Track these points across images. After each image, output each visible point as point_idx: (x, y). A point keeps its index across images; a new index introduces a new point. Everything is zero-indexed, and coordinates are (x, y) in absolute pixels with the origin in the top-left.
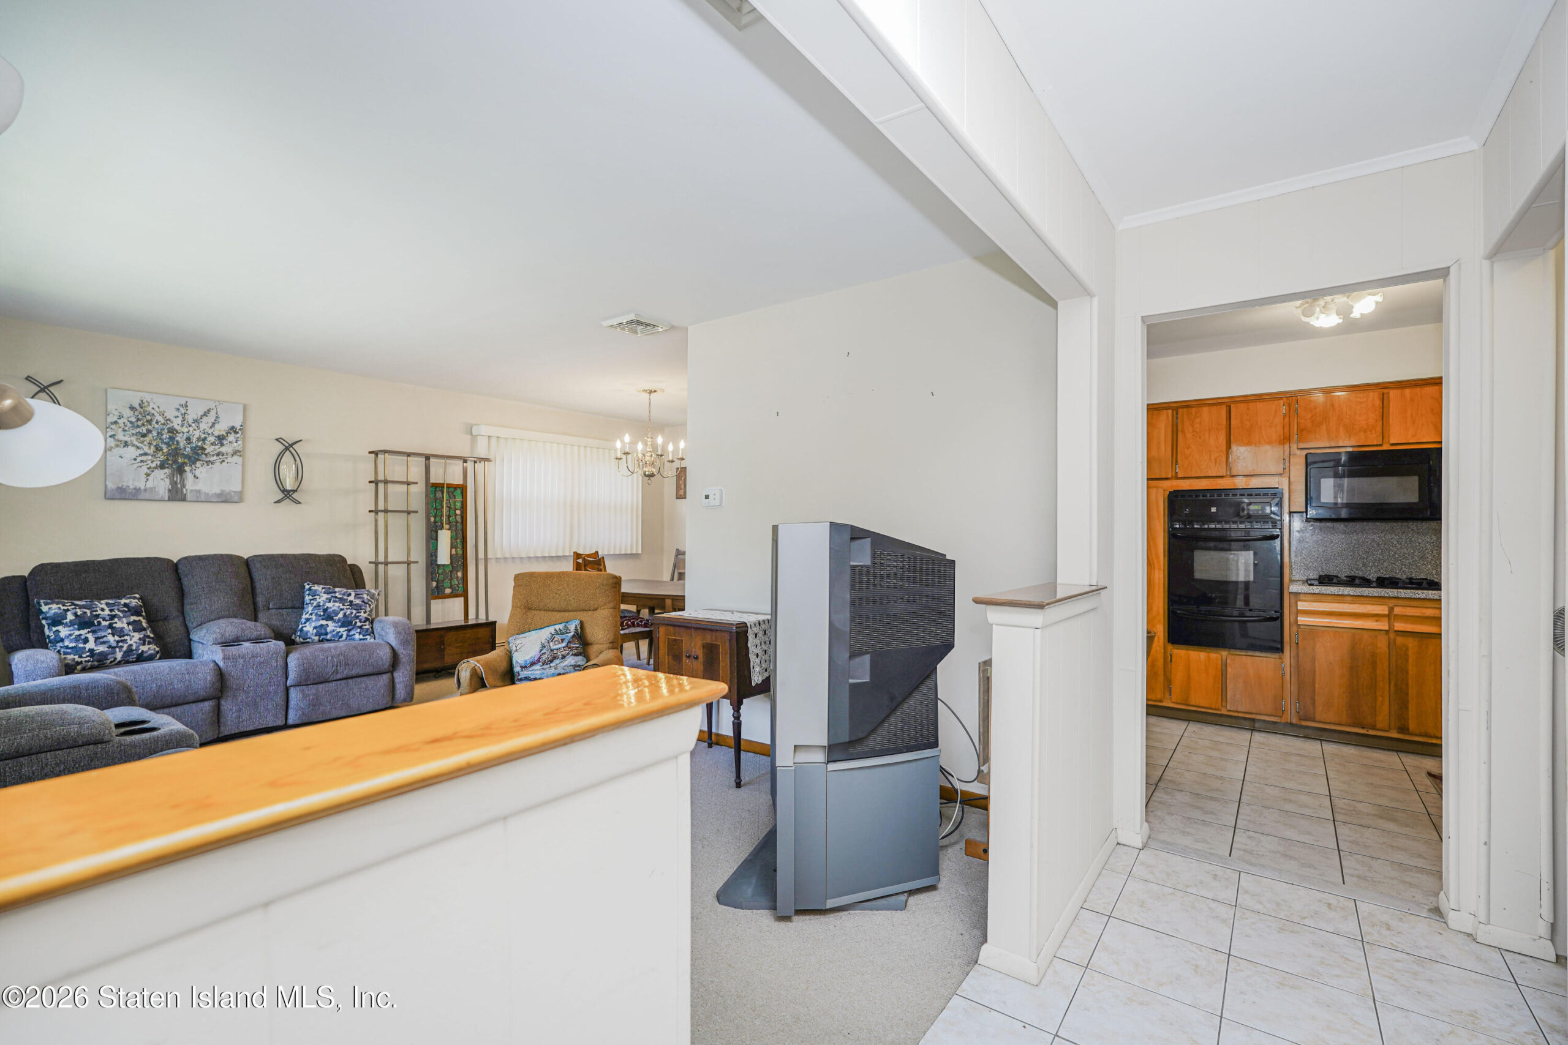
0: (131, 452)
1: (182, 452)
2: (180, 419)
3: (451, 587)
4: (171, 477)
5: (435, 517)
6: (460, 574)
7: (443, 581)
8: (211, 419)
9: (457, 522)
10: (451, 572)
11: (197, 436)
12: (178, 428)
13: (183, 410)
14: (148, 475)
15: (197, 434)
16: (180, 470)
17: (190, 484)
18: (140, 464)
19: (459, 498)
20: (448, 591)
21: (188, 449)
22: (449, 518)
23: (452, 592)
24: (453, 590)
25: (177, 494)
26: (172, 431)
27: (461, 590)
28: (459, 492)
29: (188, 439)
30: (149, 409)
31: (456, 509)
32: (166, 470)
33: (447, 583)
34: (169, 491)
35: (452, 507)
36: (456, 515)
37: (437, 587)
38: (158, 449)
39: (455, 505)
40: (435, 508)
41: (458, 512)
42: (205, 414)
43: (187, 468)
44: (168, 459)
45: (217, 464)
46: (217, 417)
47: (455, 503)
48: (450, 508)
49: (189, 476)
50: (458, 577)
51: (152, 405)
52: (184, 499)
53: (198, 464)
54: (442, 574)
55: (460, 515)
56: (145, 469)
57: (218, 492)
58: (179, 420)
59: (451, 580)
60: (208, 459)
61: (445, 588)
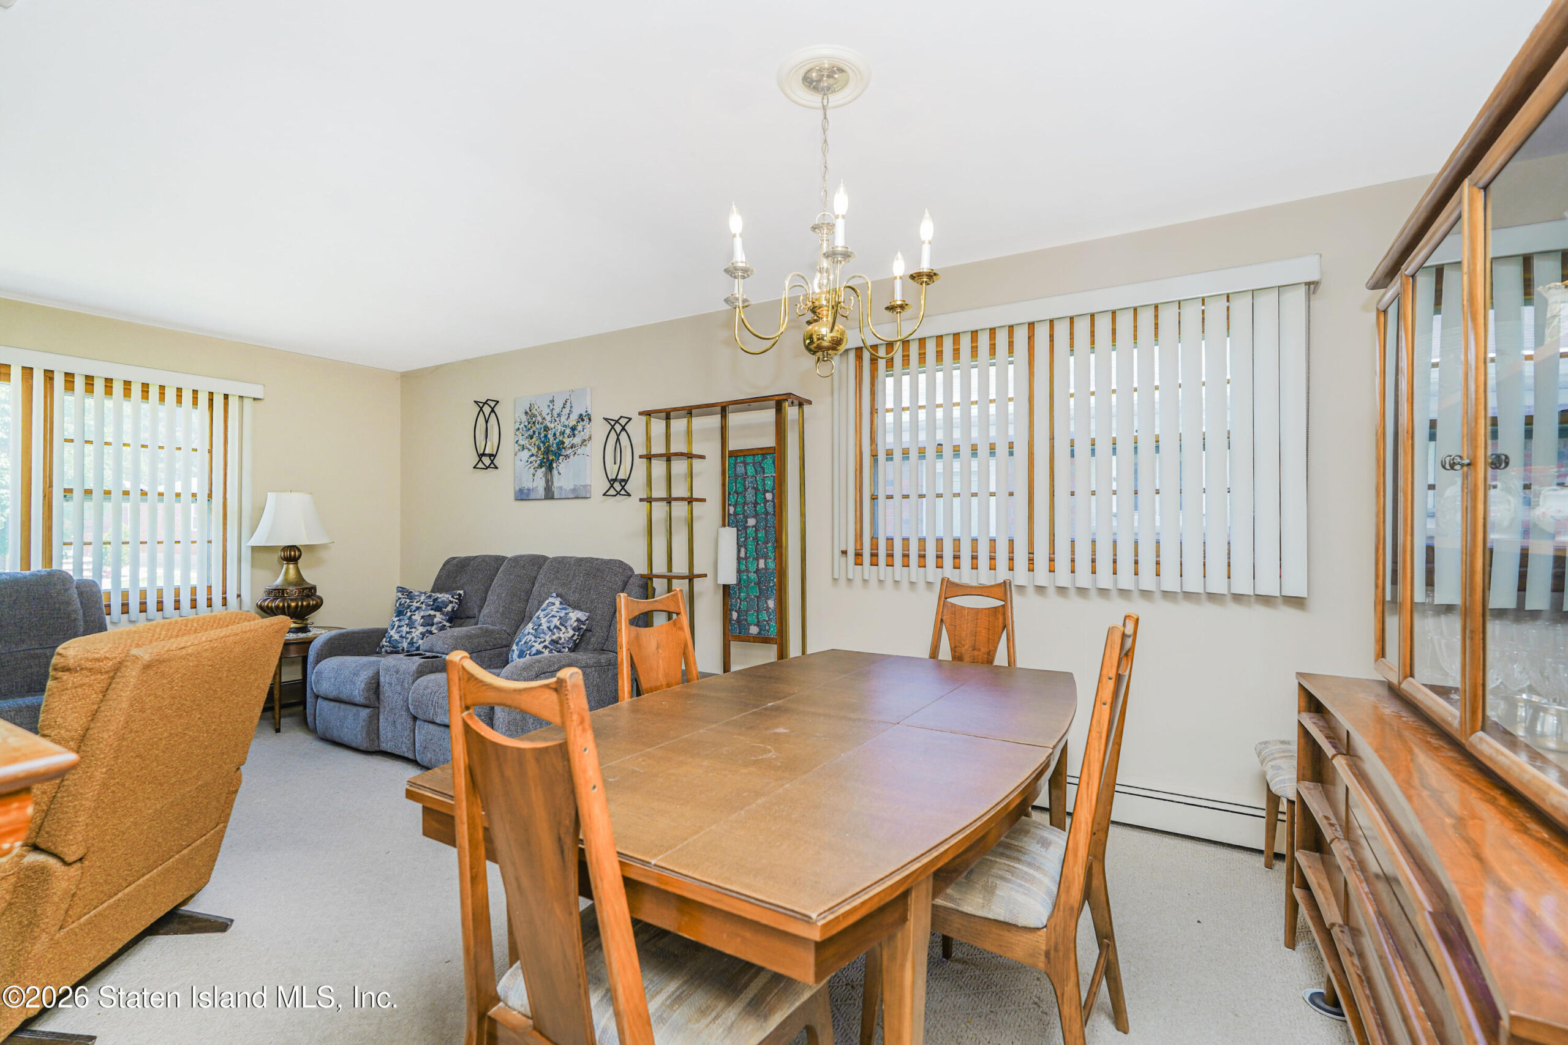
0: (525, 454)
1: (551, 449)
2: (550, 415)
3: (758, 625)
4: (546, 475)
5: (735, 506)
6: (771, 604)
7: (747, 611)
8: (566, 411)
9: (767, 513)
10: (758, 597)
11: (559, 431)
12: (549, 425)
13: (551, 407)
14: (534, 475)
15: (560, 428)
16: (550, 469)
17: (558, 482)
18: (530, 465)
19: (770, 471)
20: (754, 630)
21: (555, 445)
22: (755, 507)
23: (759, 633)
24: (761, 630)
25: (549, 495)
26: (546, 429)
27: (773, 631)
28: (768, 463)
29: (555, 435)
30: (534, 411)
31: (766, 491)
32: (543, 469)
33: (752, 618)
34: (545, 489)
35: (760, 487)
36: (766, 501)
37: (738, 621)
38: (539, 449)
39: (764, 484)
40: (736, 492)
41: (769, 496)
42: (564, 407)
43: (554, 465)
44: (544, 458)
45: (572, 457)
46: (571, 407)
47: (764, 480)
48: (756, 489)
49: (555, 472)
50: (768, 608)
51: (536, 407)
52: (552, 498)
53: (561, 458)
54: (745, 599)
55: (773, 501)
56: (532, 471)
57: (573, 488)
58: (548, 418)
59: (758, 611)
60: (565, 454)
61: (749, 625)
